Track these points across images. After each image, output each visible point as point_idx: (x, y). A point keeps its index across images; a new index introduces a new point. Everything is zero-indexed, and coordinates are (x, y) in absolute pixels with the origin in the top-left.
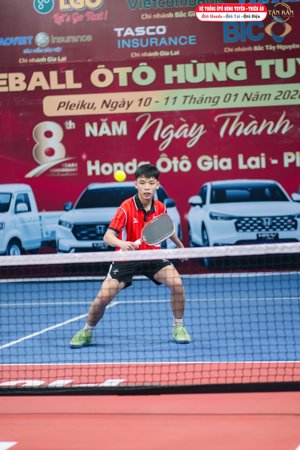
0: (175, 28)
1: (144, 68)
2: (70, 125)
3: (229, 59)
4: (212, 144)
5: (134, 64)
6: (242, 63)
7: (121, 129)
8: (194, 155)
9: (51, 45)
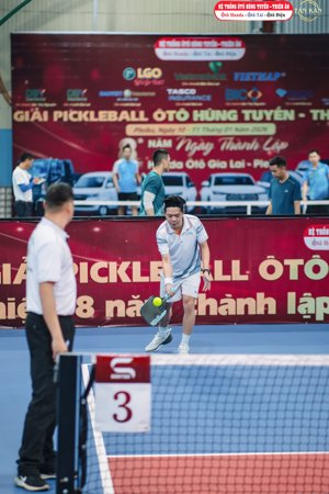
0: (200, 91)
1: (183, 111)
2: (141, 141)
3: (228, 108)
4: (217, 154)
5: (177, 109)
6: (235, 111)
7: (168, 144)
8: (206, 159)
9: (133, 97)
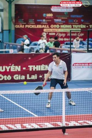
0: (62, 20)
1: (58, 25)
2: (47, 33)
4: (66, 37)
5: (56, 25)
6: (71, 25)
7: (54, 34)
9: (46, 21)
